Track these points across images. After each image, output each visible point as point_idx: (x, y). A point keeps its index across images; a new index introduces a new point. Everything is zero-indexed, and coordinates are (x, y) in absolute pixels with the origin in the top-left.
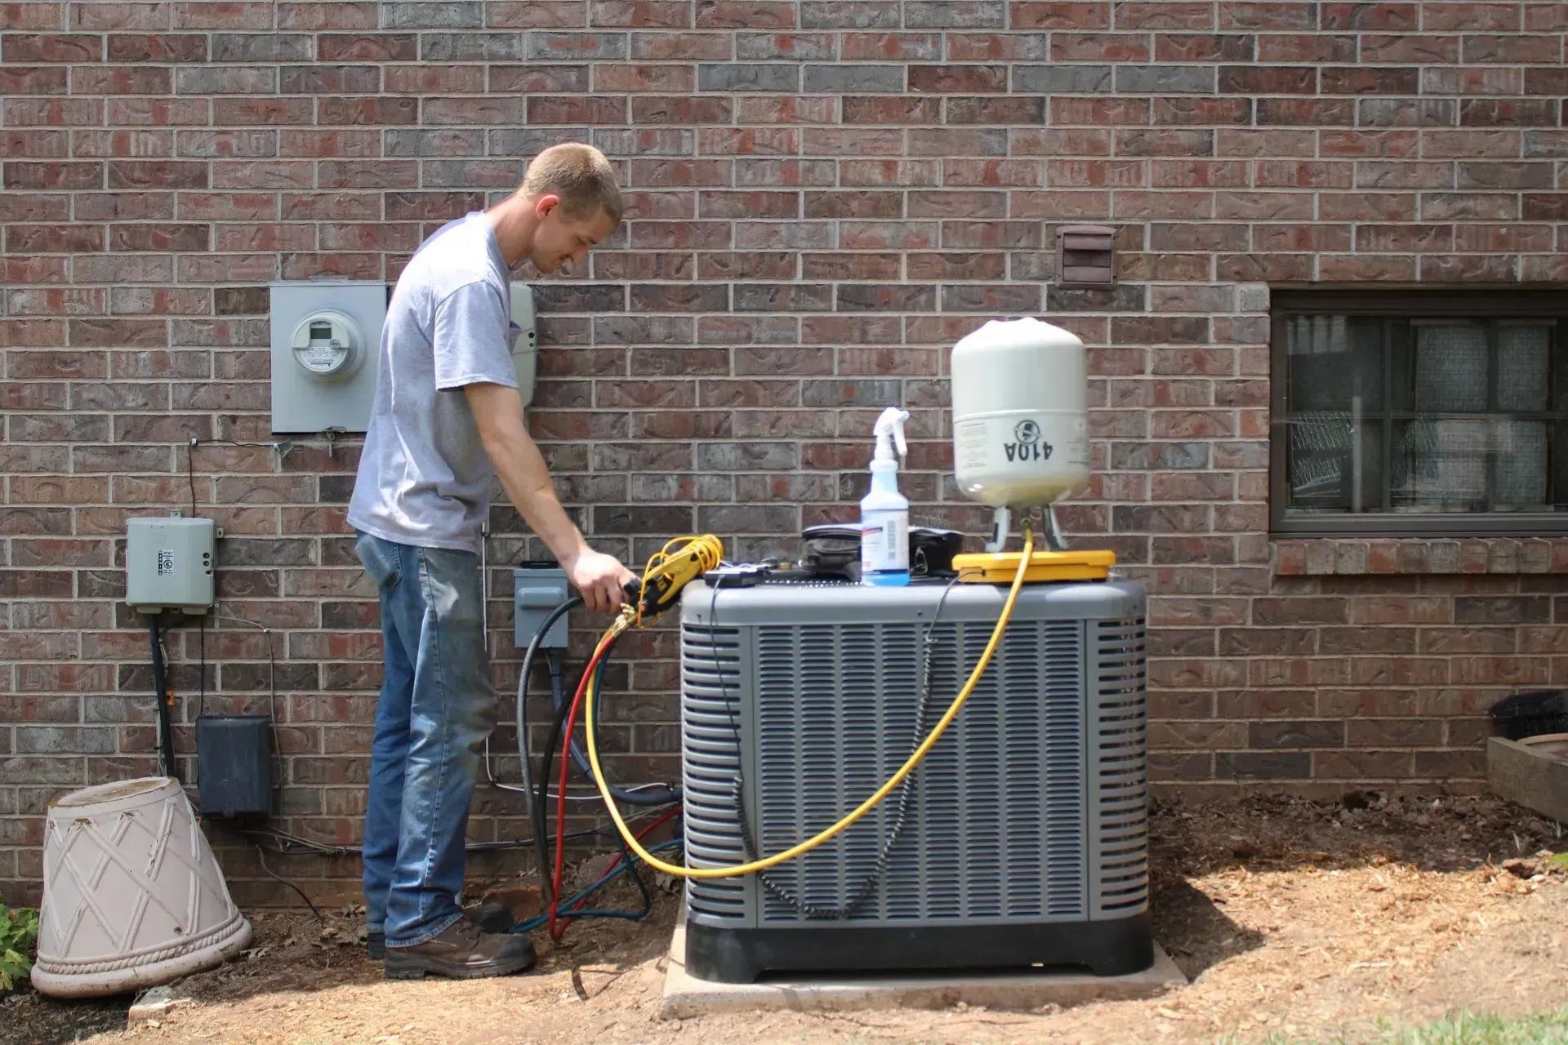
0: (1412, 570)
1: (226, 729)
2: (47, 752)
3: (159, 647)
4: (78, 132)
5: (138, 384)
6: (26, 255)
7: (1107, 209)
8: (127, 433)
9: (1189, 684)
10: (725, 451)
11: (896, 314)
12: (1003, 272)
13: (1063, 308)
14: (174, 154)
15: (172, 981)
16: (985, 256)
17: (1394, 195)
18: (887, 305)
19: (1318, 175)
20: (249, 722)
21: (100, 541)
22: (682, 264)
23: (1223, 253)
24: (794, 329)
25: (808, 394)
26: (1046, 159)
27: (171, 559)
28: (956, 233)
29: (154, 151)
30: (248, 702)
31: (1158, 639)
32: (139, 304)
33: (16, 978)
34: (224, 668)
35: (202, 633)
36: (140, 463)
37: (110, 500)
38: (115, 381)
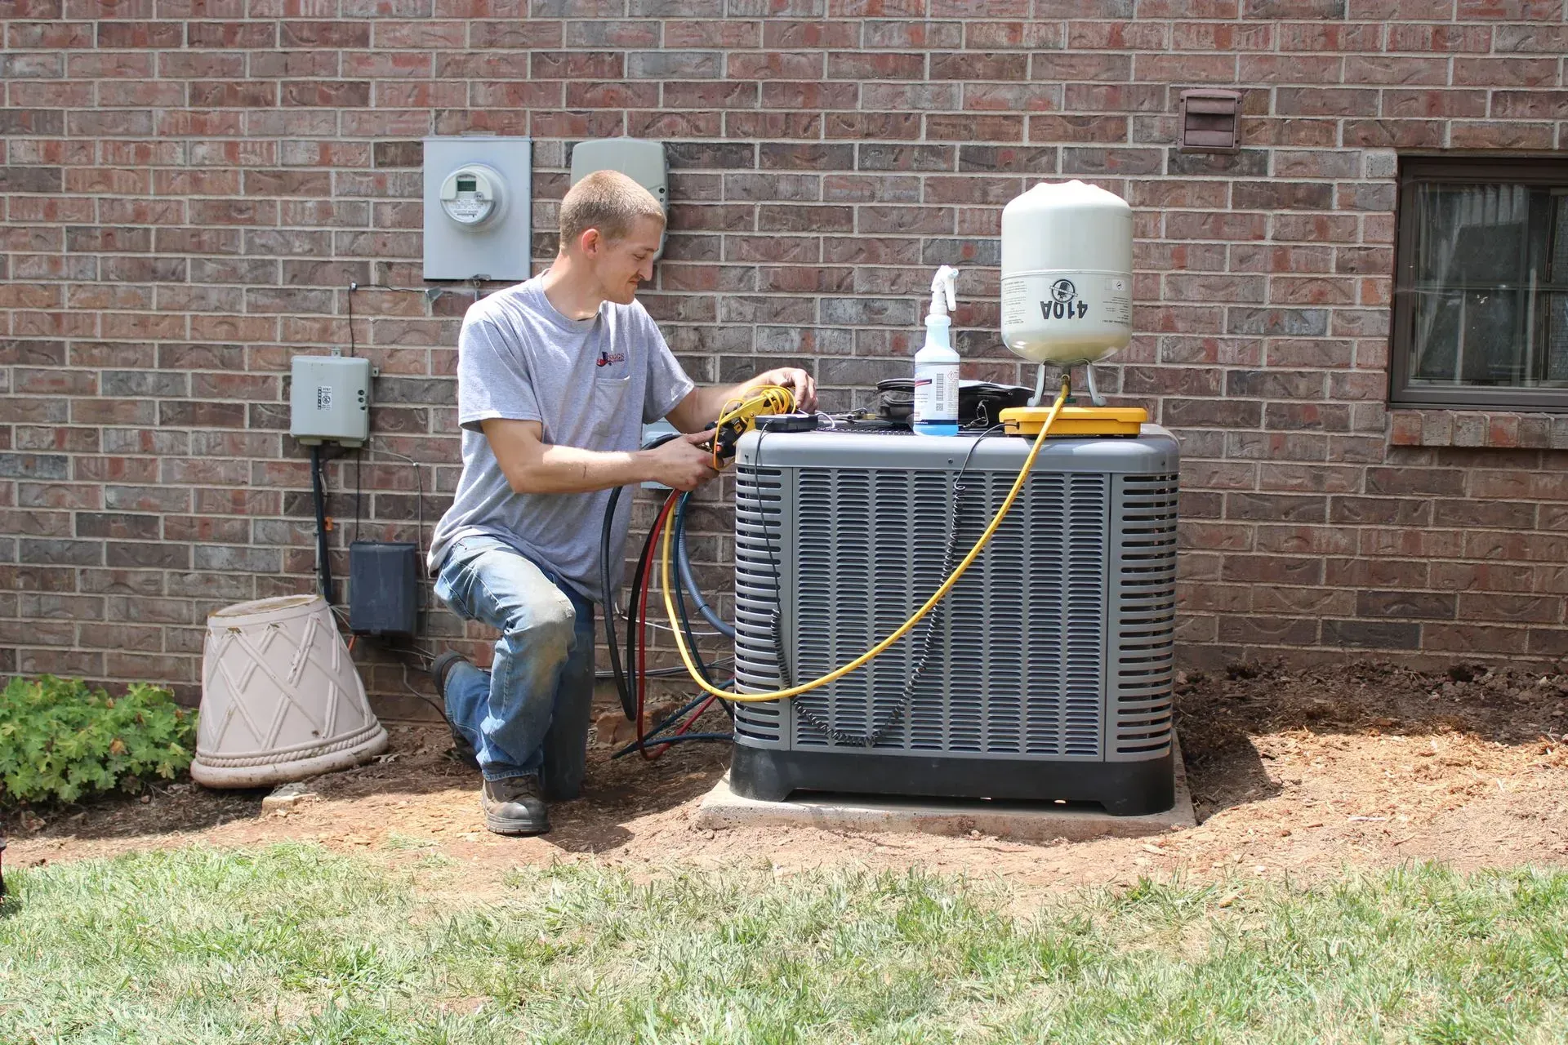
0: (1533, 445)
1: (375, 553)
2: (220, 569)
3: (318, 477)
5: (305, 232)
6: (206, 109)
7: (1234, 73)
8: (294, 276)
9: (1300, 550)
10: (847, 307)
11: (1016, 176)
12: (1125, 135)
13: (1183, 172)
14: (339, 14)
15: (307, 778)
16: (1108, 118)
17: (1534, 60)
18: (1007, 166)
19: (1454, 39)
20: (397, 548)
21: (268, 377)
22: (810, 124)
23: (1350, 119)
24: (917, 189)
25: (929, 252)
26: (1173, 22)
27: (329, 395)
28: (1079, 95)
29: (321, 11)
30: (399, 529)
31: (1267, 504)
32: (306, 156)
33: (178, 769)
34: (378, 498)
35: (358, 465)
36: (305, 305)
37: (279, 339)
38: (284, 228)
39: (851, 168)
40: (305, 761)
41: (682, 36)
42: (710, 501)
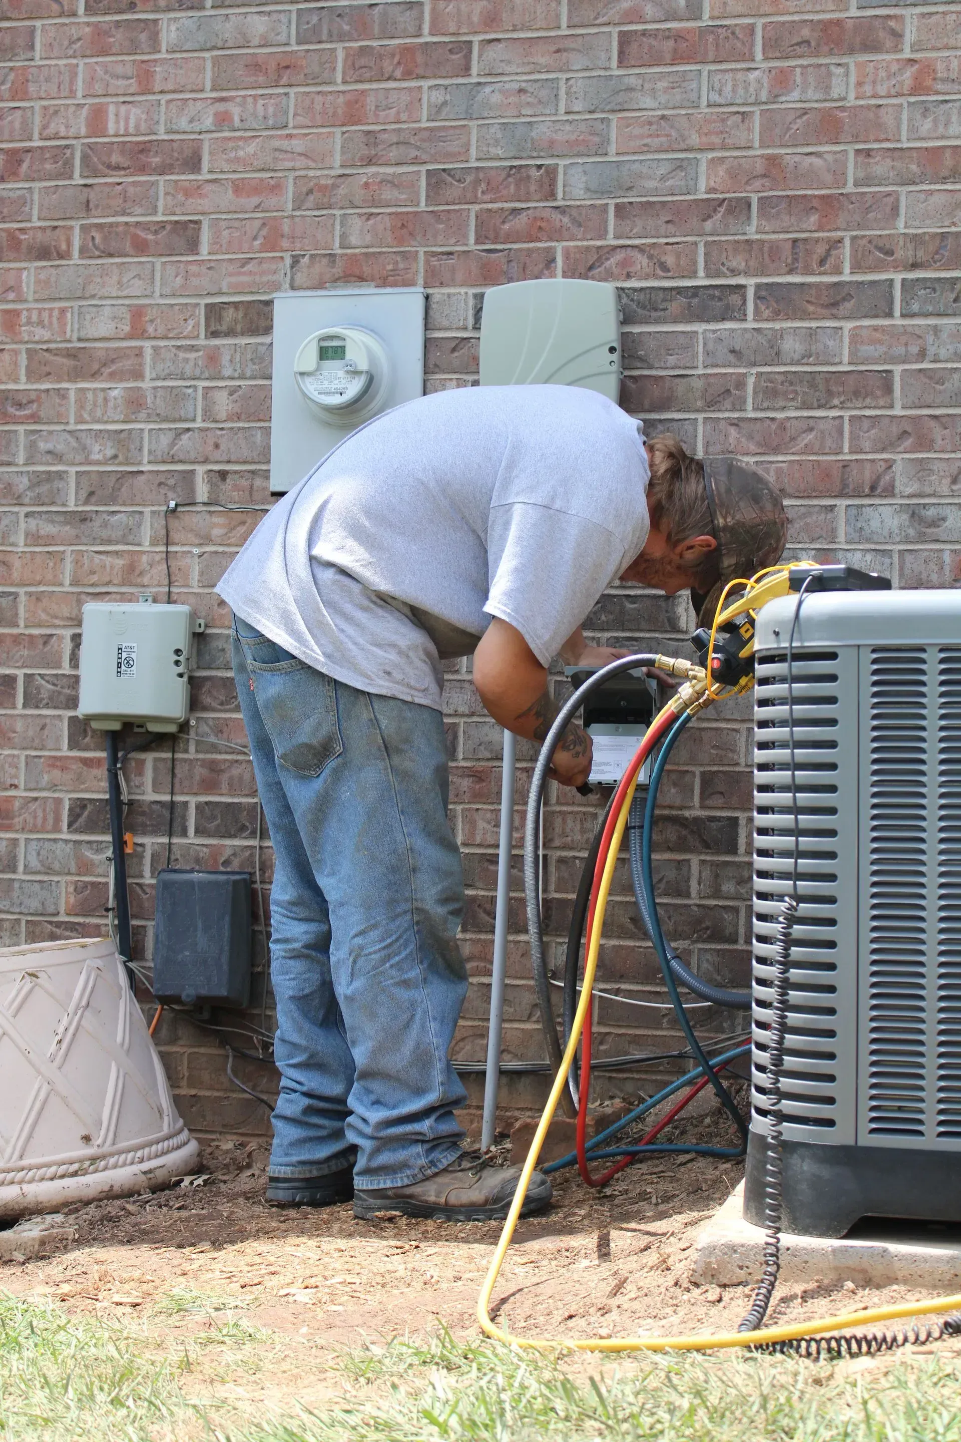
1: (191, 884)
3: (116, 775)
4: (45, 108)
5: (108, 431)
8: (92, 493)
10: (885, 517)
14: (162, 129)
15: (67, 1206)
20: (223, 877)
21: (51, 635)
22: (829, 252)
27: (133, 656)
29: (137, 127)
30: (228, 852)
32: (113, 325)
34: (199, 807)
35: (173, 760)
36: (104, 534)
37: (67, 582)
38: (79, 427)
39: (890, 314)
40: (67, 1182)
41: (642, 137)
42: (681, 808)
